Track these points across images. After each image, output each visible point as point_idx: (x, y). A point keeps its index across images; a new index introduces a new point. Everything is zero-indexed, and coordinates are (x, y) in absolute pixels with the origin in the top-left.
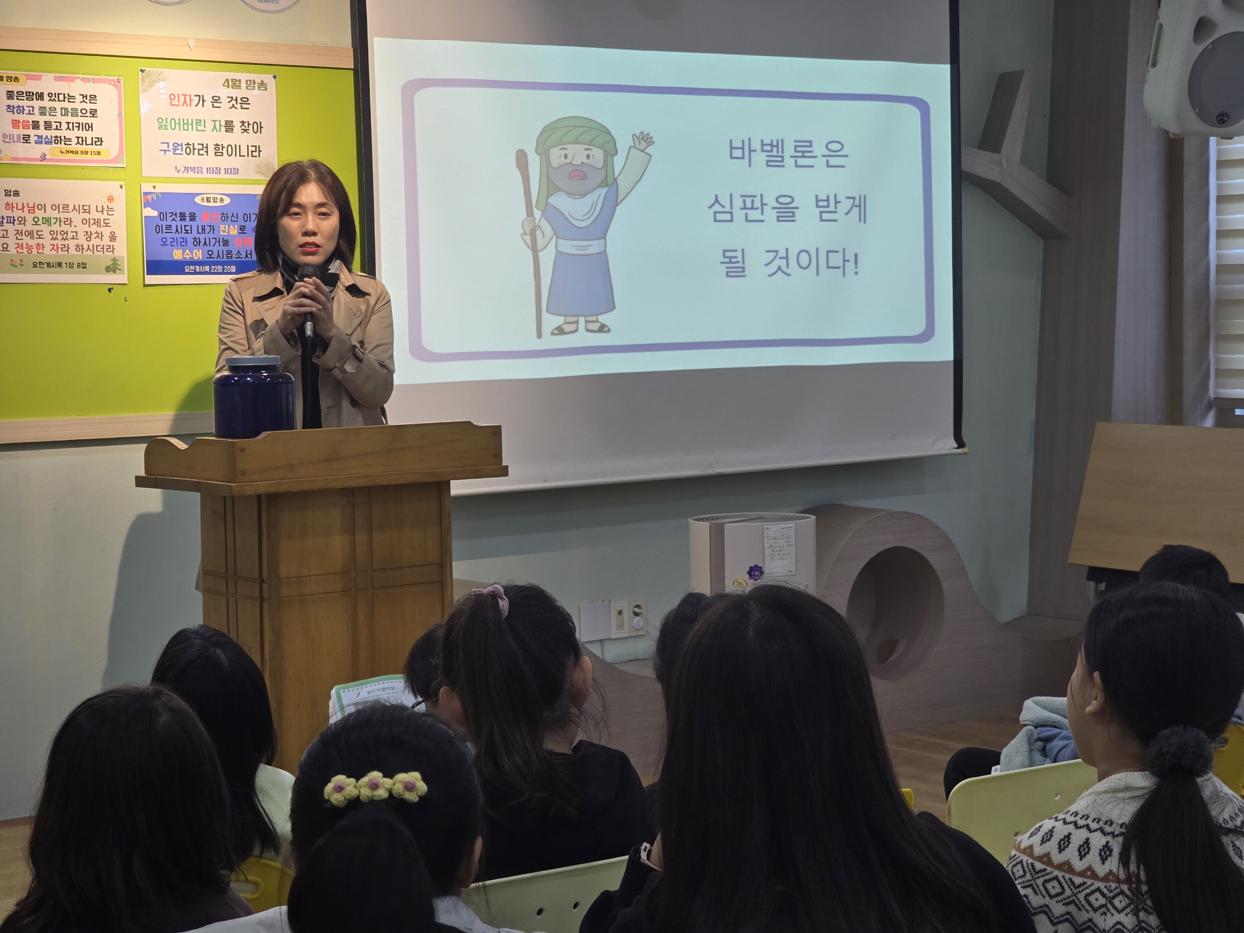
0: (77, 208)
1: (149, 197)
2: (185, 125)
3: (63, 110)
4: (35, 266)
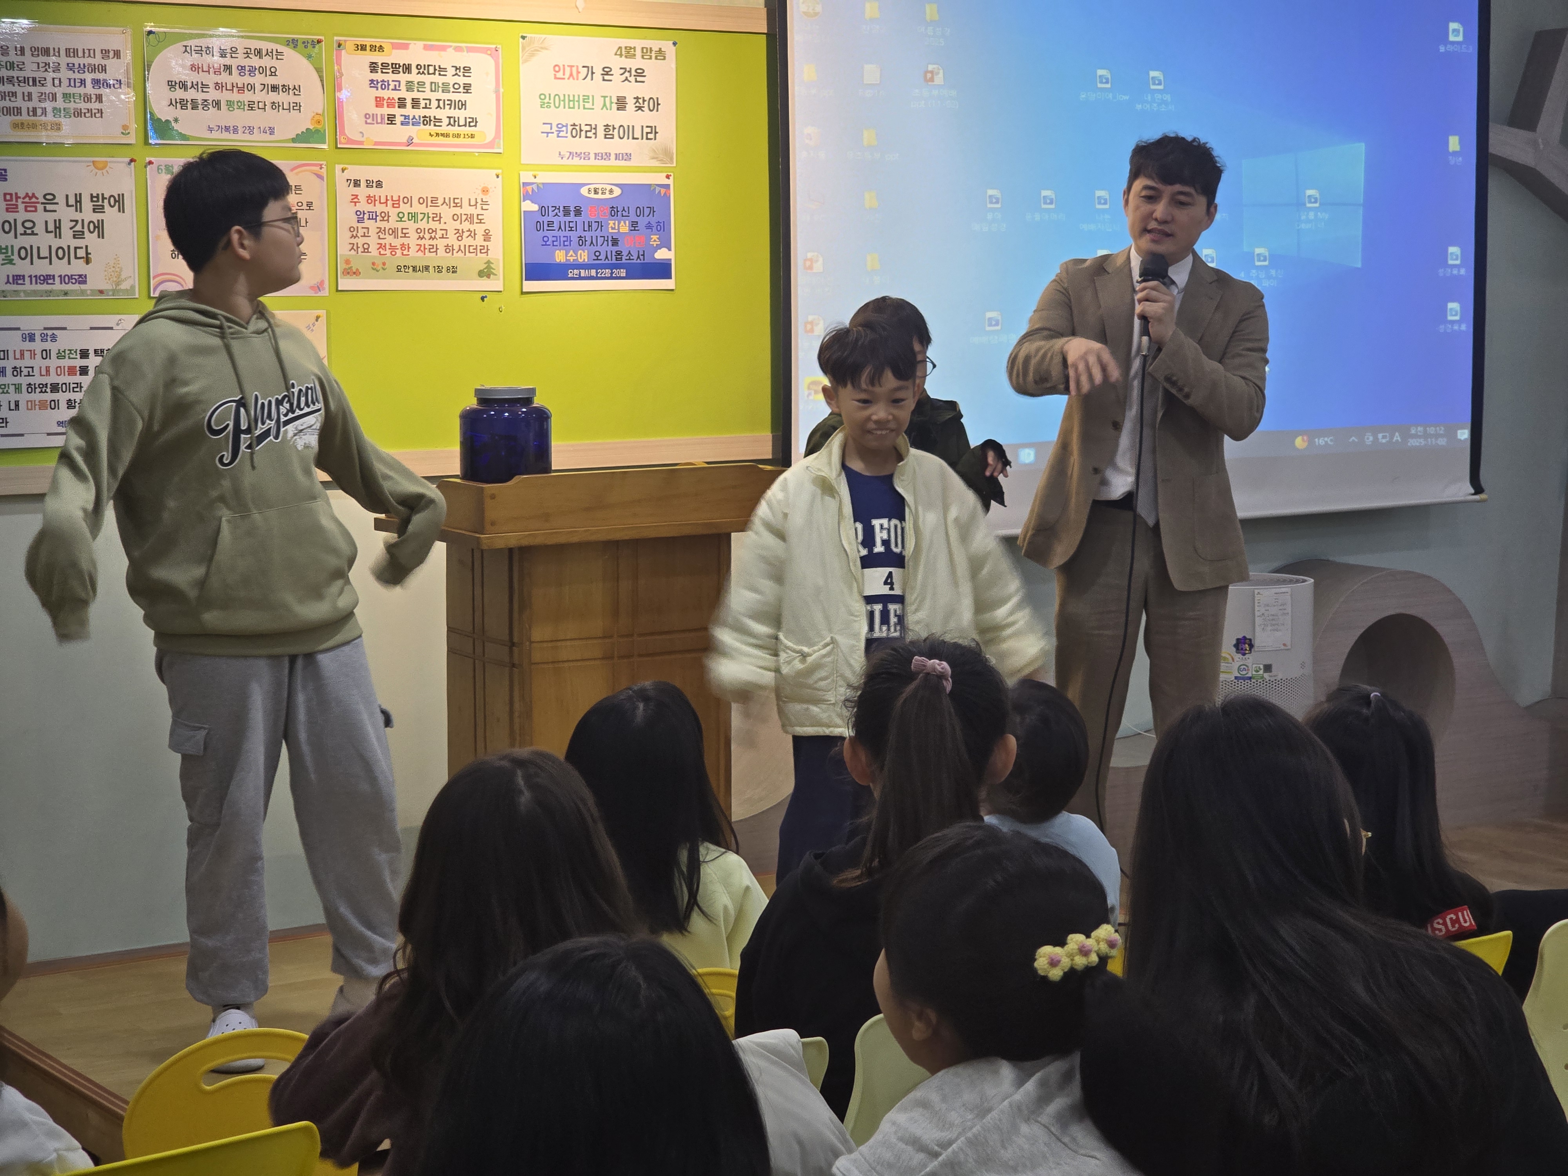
0: (447, 201)
1: (529, 188)
2: (570, 102)
3: (433, 84)
4: (399, 270)
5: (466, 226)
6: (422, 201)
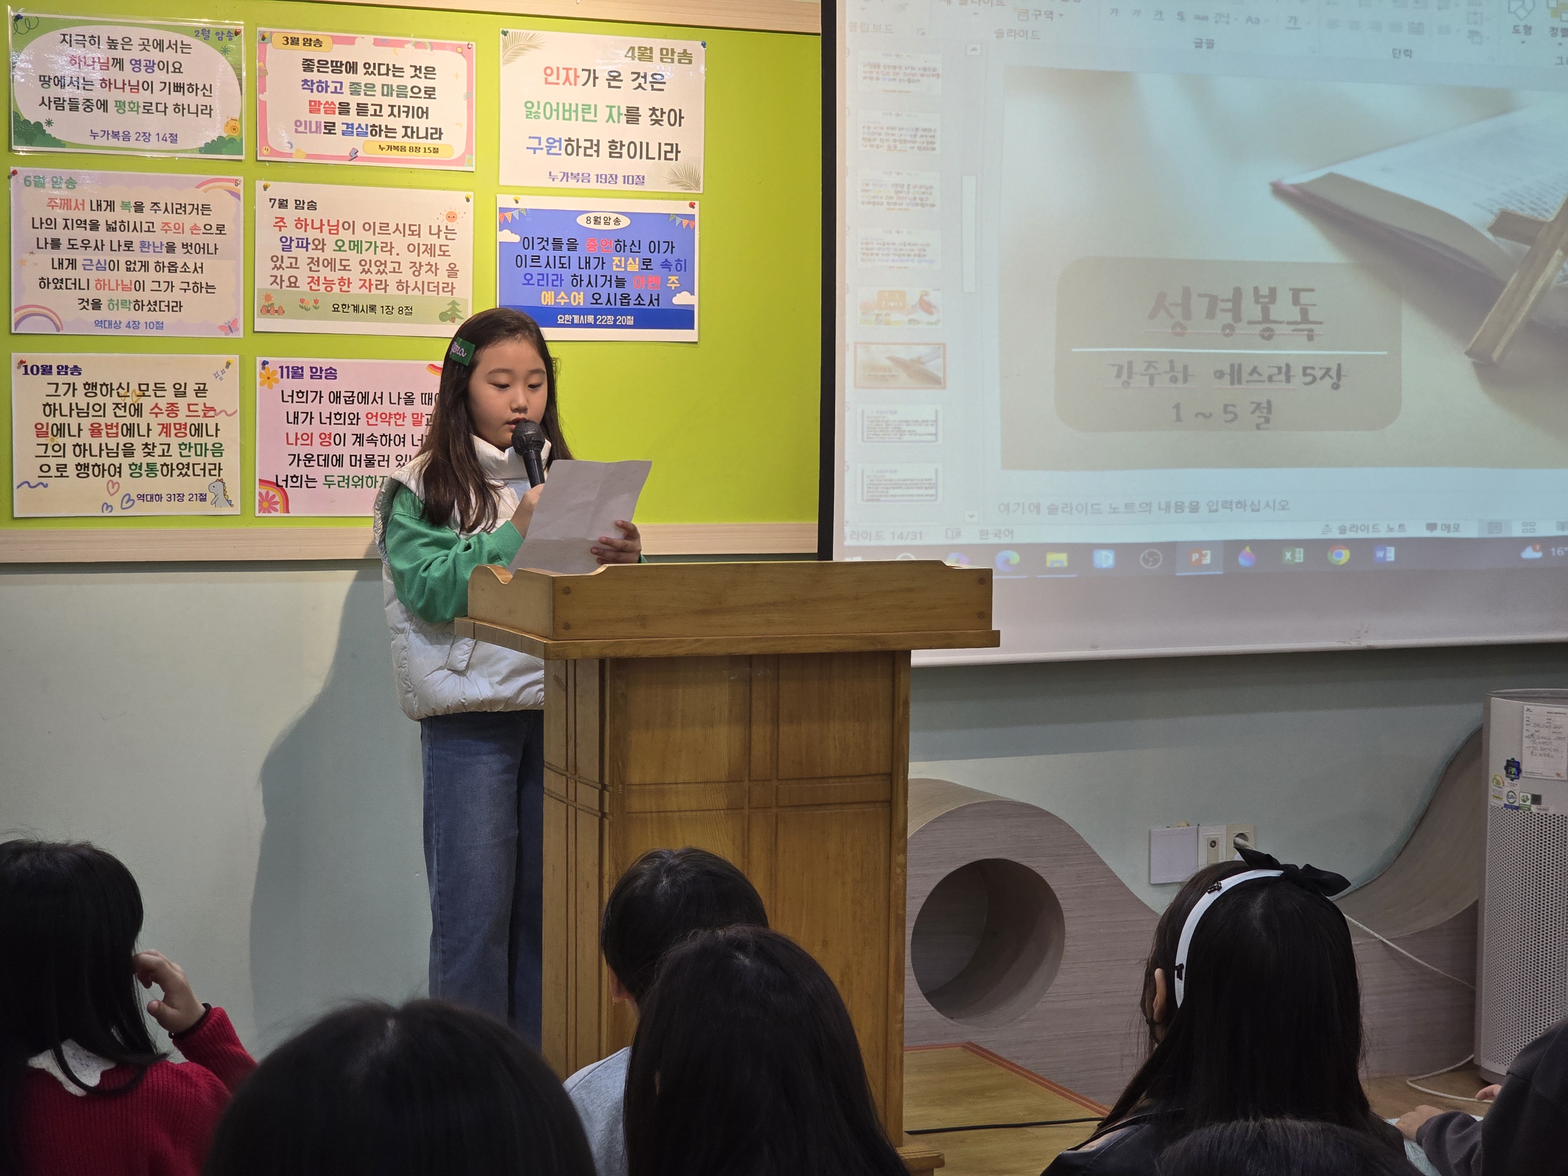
0: (401, 228)
1: (508, 215)
2: (567, 112)
3: (385, 87)
4: (336, 310)
5: (425, 258)
6: (368, 227)
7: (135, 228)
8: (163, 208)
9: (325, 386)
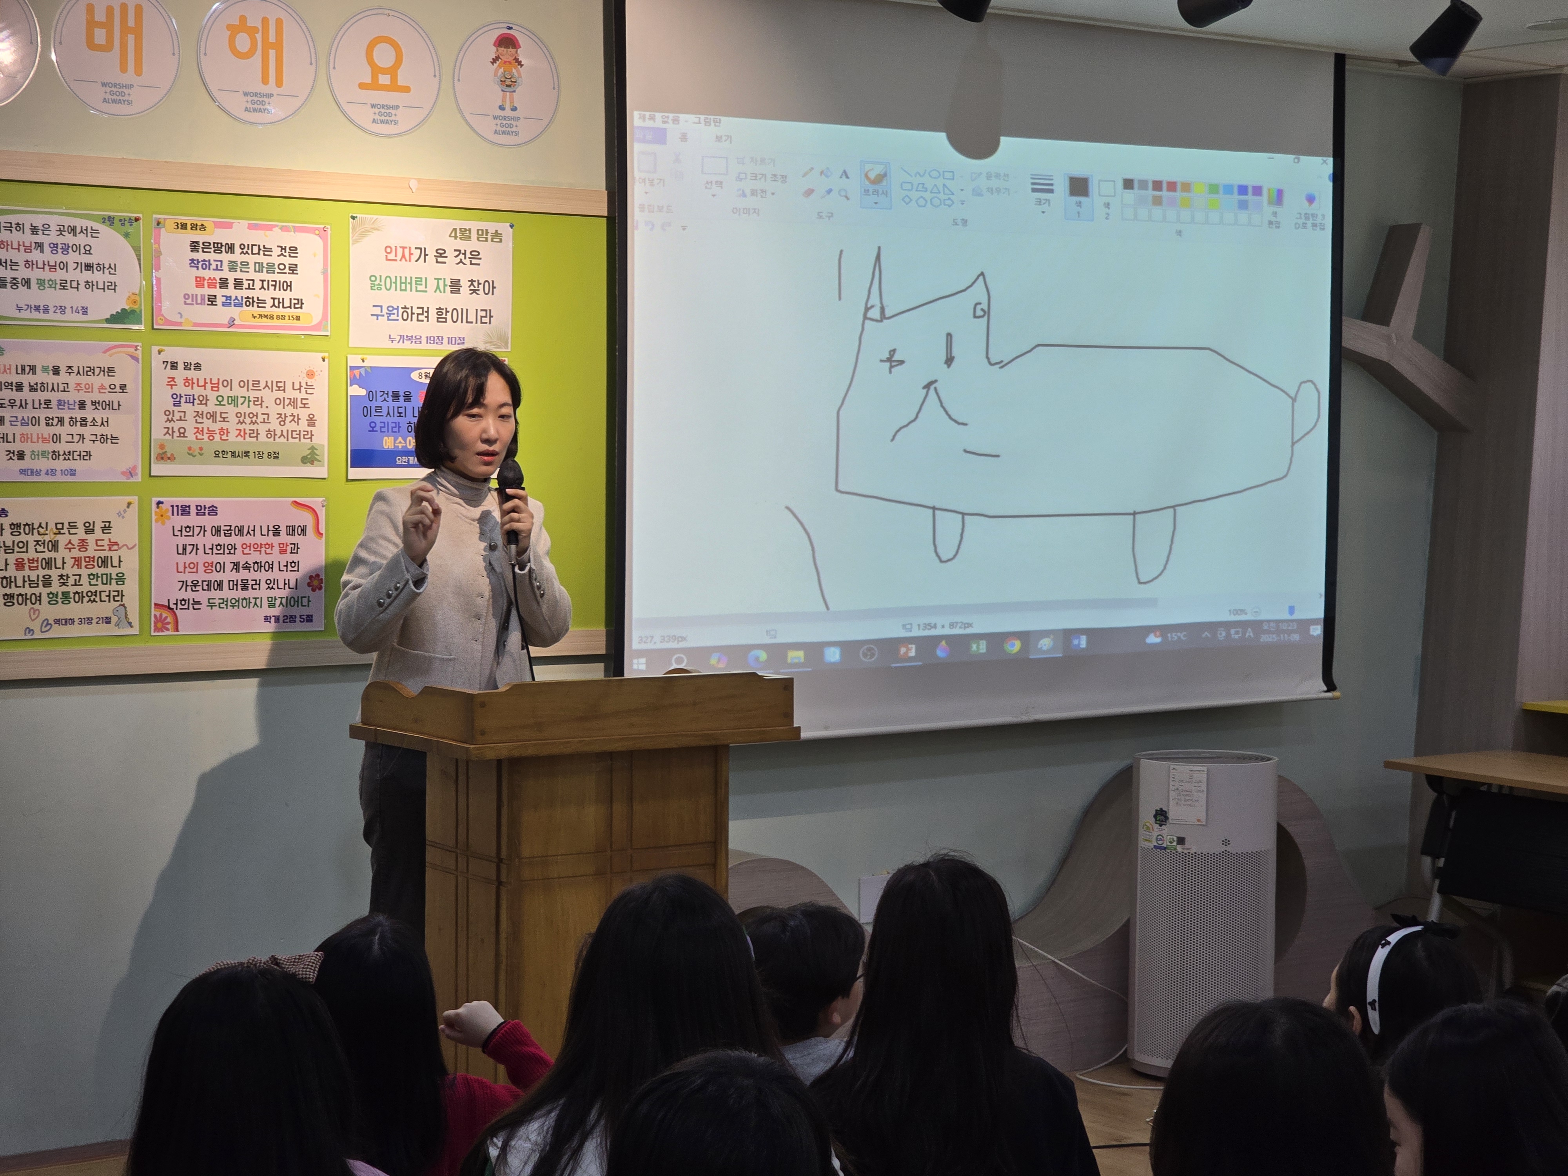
0: (269, 384)
1: (357, 372)
2: (403, 284)
3: (257, 265)
4: (217, 456)
5: (289, 410)
6: (243, 384)
7: (53, 389)
8: (76, 372)
9: (208, 521)
